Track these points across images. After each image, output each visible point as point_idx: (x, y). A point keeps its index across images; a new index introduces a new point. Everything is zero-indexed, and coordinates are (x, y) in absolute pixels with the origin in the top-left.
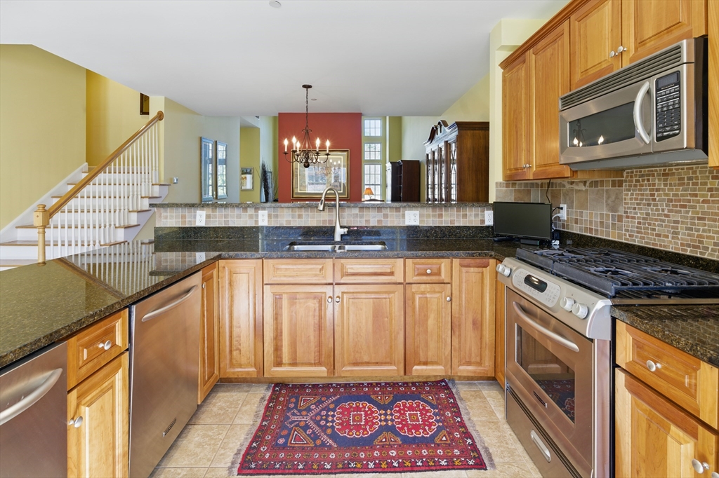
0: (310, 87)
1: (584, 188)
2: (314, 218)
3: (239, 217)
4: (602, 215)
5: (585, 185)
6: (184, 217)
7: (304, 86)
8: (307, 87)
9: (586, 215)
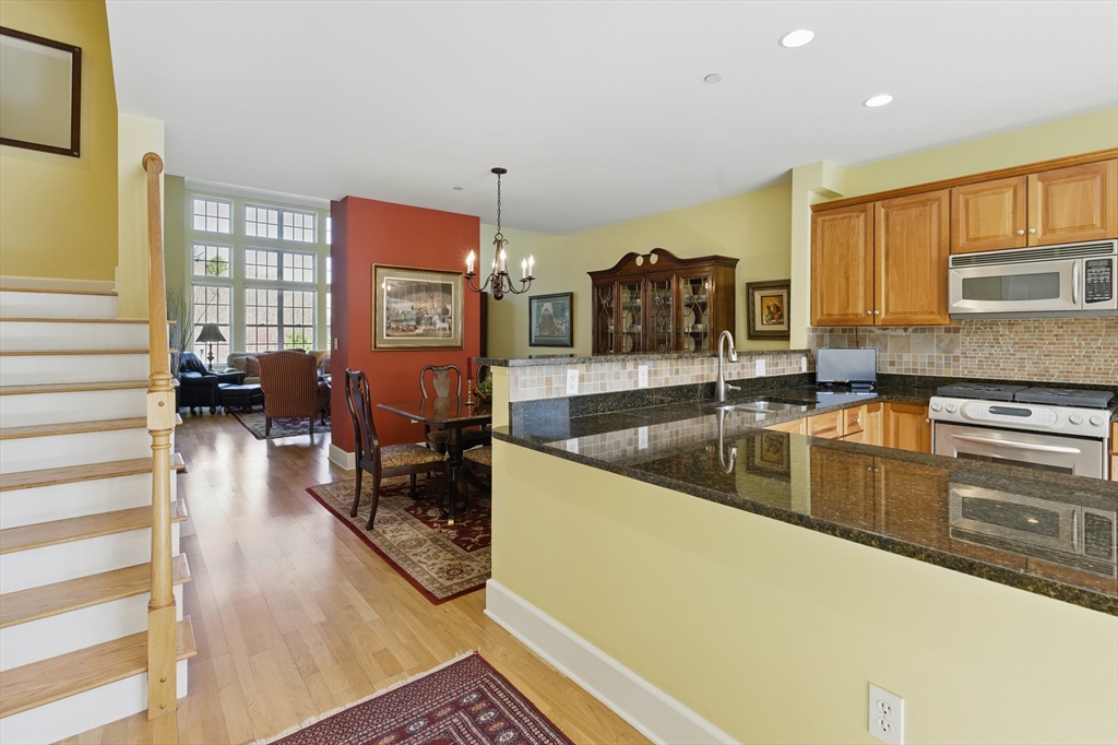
0: (504, 171)
1: (904, 334)
2: (688, 373)
3: (617, 376)
4: (931, 357)
5: (906, 330)
6: (549, 381)
7: (495, 171)
8: (499, 171)
9: (906, 357)
